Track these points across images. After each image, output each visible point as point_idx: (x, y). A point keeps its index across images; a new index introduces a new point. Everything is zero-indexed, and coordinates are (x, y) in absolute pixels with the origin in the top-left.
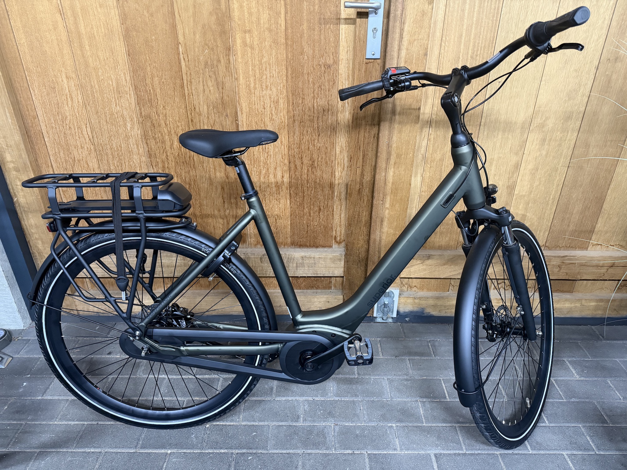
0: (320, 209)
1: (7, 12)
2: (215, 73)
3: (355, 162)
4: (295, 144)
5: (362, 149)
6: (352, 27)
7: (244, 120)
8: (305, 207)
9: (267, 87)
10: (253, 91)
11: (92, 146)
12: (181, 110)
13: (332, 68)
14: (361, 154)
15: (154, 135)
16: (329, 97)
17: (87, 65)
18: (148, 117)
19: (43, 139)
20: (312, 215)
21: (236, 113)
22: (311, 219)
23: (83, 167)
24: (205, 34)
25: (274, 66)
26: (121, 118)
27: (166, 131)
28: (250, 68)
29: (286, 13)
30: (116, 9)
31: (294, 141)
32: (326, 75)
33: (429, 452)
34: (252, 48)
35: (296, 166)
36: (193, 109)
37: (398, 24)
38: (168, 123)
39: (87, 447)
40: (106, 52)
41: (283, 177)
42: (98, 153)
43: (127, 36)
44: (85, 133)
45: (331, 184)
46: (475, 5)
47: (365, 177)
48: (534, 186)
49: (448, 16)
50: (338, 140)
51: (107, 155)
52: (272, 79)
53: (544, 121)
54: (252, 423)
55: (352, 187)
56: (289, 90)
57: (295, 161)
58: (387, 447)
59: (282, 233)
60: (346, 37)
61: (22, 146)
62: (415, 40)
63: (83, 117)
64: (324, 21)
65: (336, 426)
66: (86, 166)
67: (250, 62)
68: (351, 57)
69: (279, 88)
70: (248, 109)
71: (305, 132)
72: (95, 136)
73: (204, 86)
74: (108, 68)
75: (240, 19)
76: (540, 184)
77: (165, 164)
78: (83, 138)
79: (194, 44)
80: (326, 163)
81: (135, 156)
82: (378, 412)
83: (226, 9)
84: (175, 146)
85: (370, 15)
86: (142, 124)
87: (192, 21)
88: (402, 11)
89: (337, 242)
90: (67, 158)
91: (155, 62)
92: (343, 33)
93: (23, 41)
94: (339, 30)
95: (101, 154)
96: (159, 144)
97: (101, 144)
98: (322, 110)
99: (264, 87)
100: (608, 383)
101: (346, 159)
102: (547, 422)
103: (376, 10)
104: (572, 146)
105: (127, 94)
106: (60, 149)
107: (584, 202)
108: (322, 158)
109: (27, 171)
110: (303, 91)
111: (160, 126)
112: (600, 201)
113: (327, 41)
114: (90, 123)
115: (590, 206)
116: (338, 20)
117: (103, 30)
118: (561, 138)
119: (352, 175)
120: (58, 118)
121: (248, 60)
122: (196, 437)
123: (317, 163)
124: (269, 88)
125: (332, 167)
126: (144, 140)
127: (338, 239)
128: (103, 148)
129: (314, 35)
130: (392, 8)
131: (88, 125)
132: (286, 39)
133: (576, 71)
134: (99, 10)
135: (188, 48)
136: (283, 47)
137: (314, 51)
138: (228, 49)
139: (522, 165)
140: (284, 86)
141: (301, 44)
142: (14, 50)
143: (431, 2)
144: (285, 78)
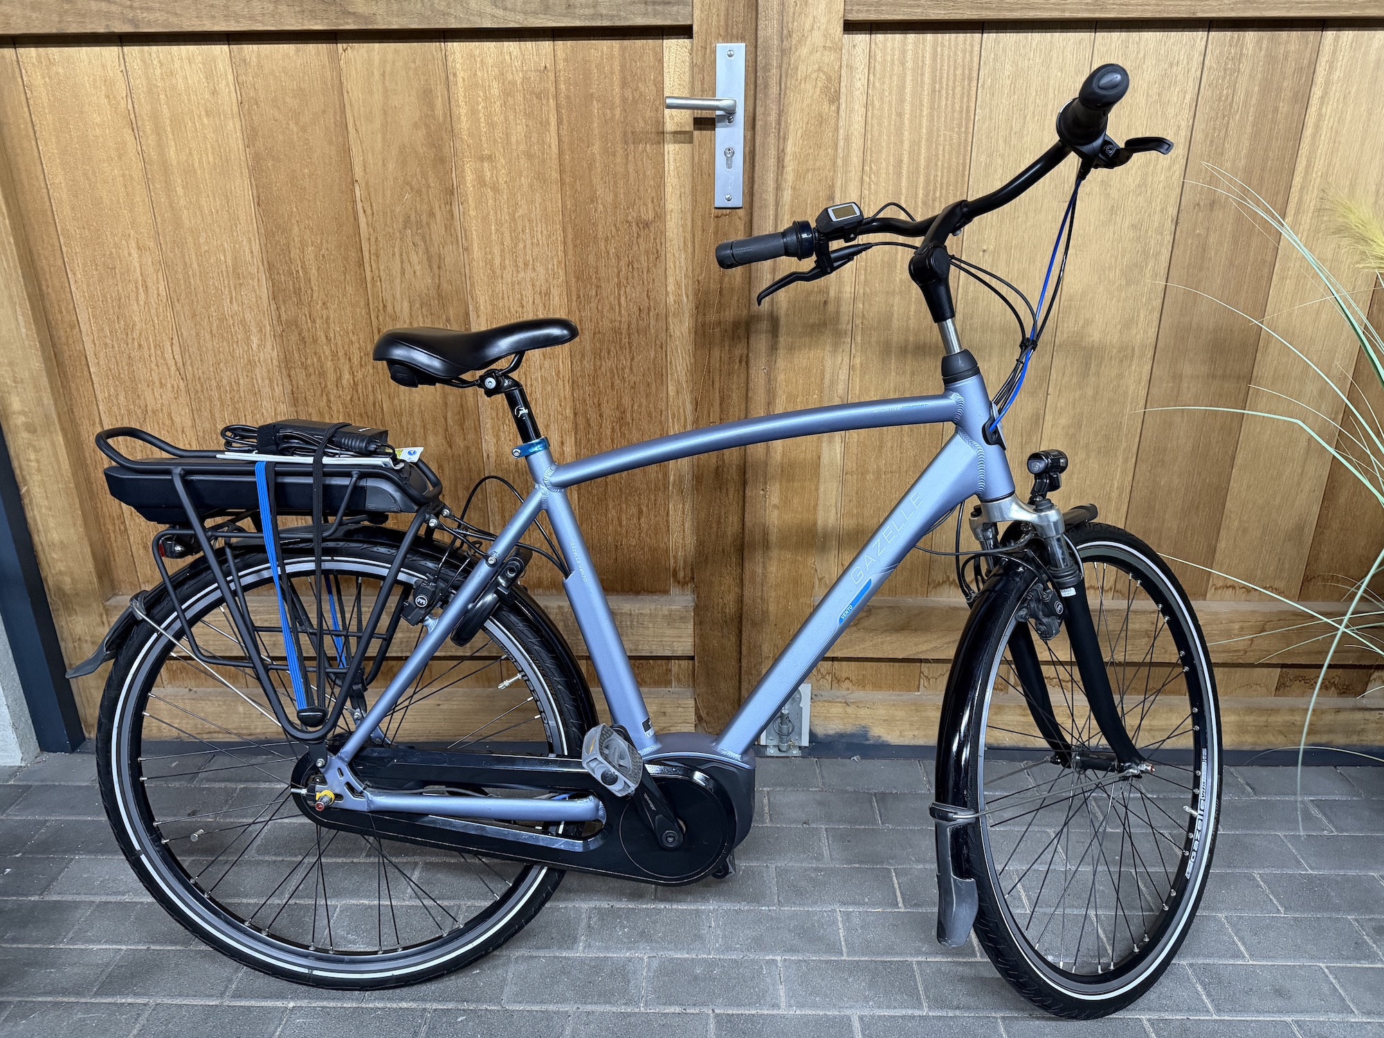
0: (641, 512)
1: (33, 126)
2: (424, 238)
3: (705, 413)
4: (584, 377)
5: (717, 385)
6: (687, 147)
8: (611, 507)
9: (526, 264)
10: (498, 272)
11: (181, 382)
12: (358, 310)
13: (652, 229)
14: (717, 396)
15: (304, 361)
16: (649, 283)
17: (178, 224)
18: (293, 324)
19: (86, 369)
20: (624, 523)
21: (467, 314)
22: (624, 531)
23: (163, 424)
24: (403, 164)
25: (539, 225)
26: (240, 326)
27: (328, 352)
28: (493, 227)
29: (560, 122)
30: (237, 120)
31: (583, 370)
32: (641, 240)
33: (848, 1012)
34: (495, 189)
35: (588, 421)
36: (381, 309)
37: (772, 140)
38: (332, 335)
39: (121, 994)
40: (214, 199)
41: (562, 443)
42: (192, 396)
43: (256, 168)
44: (168, 355)
46: (922, 105)
48: (1078, 461)
49: (872, 128)
50: (671, 368)
51: (210, 400)
52: (536, 250)
53: (1083, 327)
56: (570, 270)
57: (586, 412)
58: (759, 1000)
60: (676, 168)
61: (44, 381)
62: (808, 170)
63: (166, 324)
64: (632, 138)
65: (654, 959)
66: (168, 422)
67: (492, 217)
68: (689, 207)
69: (550, 266)
70: (490, 308)
71: (604, 353)
72: (188, 363)
73: (402, 262)
74: (217, 230)
75: (470, 135)
78: (165, 367)
79: (383, 182)
80: (650, 415)
81: (265, 403)
82: (748, 932)
83: (445, 114)
84: (345, 382)
85: (718, 124)
86: (280, 337)
87: (379, 140)
88: (780, 115)
89: (679, 582)
90: (132, 407)
91: (308, 218)
92: (671, 160)
93: (60, 179)
94: (663, 155)
95: (199, 398)
96: (313, 377)
97: (199, 379)
98: (636, 309)
99: (521, 265)
100: (1254, 879)
101: (689, 407)
103: (729, 114)
104: (1145, 377)
105: (253, 279)
106: (119, 389)
107: (1185, 495)
108: (640, 406)
109: (51, 433)
110: (596, 272)
111: (315, 341)
112: (1220, 493)
113: (641, 176)
114: (180, 336)
115: (1199, 503)
116: (660, 135)
117: (211, 159)
120: (117, 327)
121: (489, 213)
123: (632, 415)
124: (531, 267)
125: (661, 422)
126: (283, 370)
127: (681, 574)
128: (202, 387)
129: (615, 164)
130: (759, 110)
131: (175, 341)
132: (561, 172)
133: (1134, 227)
134: (205, 121)
135: (371, 189)
136: (555, 188)
137: (616, 196)
138: (450, 192)
139: (1047, 417)
140: (559, 263)
141: (591, 181)
142: (42, 198)
143: (835, 98)
144: (561, 248)
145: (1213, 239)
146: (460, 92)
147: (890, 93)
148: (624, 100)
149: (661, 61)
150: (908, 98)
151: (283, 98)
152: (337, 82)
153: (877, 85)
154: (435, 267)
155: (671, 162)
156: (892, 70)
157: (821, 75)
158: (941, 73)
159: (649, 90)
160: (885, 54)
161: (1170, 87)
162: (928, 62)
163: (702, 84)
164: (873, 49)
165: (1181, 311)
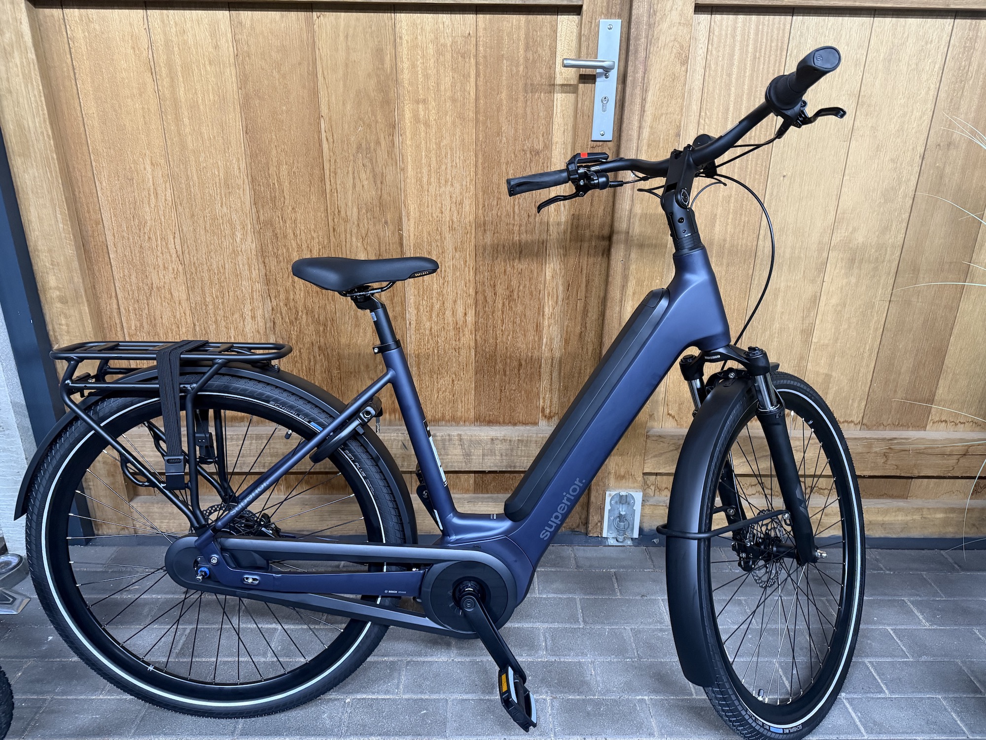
0: (520, 365)
1: (74, 69)
2: (371, 160)
3: (575, 292)
4: (485, 265)
5: (584, 272)
6: (571, 97)
7: (412, 230)
8: (499, 362)
9: (446, 182)
10: (425, 187)
11: (180, 265)
12: (319, 214)
13: (541, 155)
14: (584, 280)
15: (276, 251)
17: (183, 146)
18: (269, 223)
19: (106, 255)
20: (508, 373)
21: (401, 218)
22: (507, 379)
23: (164, 297)
24: (359, 104)
25: (458, 152)
26: (228, 224)
27: (294, 245)
28: (423, 154)
29: (477, 75)
30: (233, 68)
31: (483, 260)
32: (533, 164)
34: (427, 125)
35: (485, 297)
36: (336, 213)
37: (638, 91)
38: (298, 232)
39: (154, 735)
40: (213, 128)
41: (465, 314)
42: (188, 276)
43: (246, 105)
44: (171, 246)
45: (537, 326)
46: (745, 68)
47: (589, 315)
48: (842, 330)
49: (709, 83)
50: (549, 260)
51: (202, 279)
52: (454, 171)
53: (851, 233)
54: (419, 696)
55: (569, 329)
56: (479, 186)
57: (484, 291)
58: (638, 730)
59: (462, 402)
60: (561, 111)
61: (76, 264)
62: (662, 114)
63: (170, 222)
64: (531, 88)
65: (555, 700)
66: (168, 296)
67: (423, 146)
68: (570, 140)
69: (464, 183)
70: (417, 214)
72: (186, 252)
73: (354, 178)
74: (214, 152)
75: (410, 84)
76: (849, 327)
77: (289, 294)
78: (168, 255)
79: (343, 117)
80: (531, 293)
81: (244, 283)
82: (620, 678)
83: (392, 68)
85: (598, 80)
86: (258, 233)
87: (341, 86)
88: (645, 73)
89: (546, 417)
90: (141, 284)
91: (284, 143)
92: (559, 105)
93: (94, 110)
94: (553, 101)
95: (193, 278)
96: (282, 263)
97: (194, 263)
98: (526, 215)
99: (443, 182)
100: (975, 634)
101: (561, 288)
102: (886, 691)
103: (607, 70)
104: (893, 270)
105: (239, 189)
106: (132, 271)
107: (916, 355)
108: (524, 287)
109: (79, 303)
110: (498, 188)
111: (285, 237)
112: (940, 353)
113: (536, 117)
114: (181, 231)
115: (926, 361)
116: (551, 87)
117: (211, 97)
118: (877, 258)
119: (570, 311)
120: (132, 224)
121: (421, 143)
122: (331, 718)
123: (518, 294)
125: (539, 299)
126: (260, 258)
127: (547, 411)
128: (196, 270)
129: (517, 108)
130: (630, 69)
131: (177, 235)
132: (477, 113)
133: (892, 160)
134: (208, 68)
135: (333, 123)
136: (472, 124)
137: (516, 131)
138: (393, 127)
139: (822, 298)
140: (471, 180)
141: (498, 119)
142: (78, 124)
143: (685, 62)
144: (473, 169)
145: (948, 170)
146: (404, 50)
147: (723, 59)
148: (526, 59)
149: (555, 32)
150: (736, 63)
151: (269, 52)
152: (311, 41)
153: (714, 52)
154: (379, 182)
155: (559, 107)
156: (726, 42)
157: (676, 44)
158: (761, 45)
159: (545, 53)
160: (721, 30)
161: (924, 59)
162: (752, 36)
163: (588, 49)
164: (712, 27)
165: (922, 222)
